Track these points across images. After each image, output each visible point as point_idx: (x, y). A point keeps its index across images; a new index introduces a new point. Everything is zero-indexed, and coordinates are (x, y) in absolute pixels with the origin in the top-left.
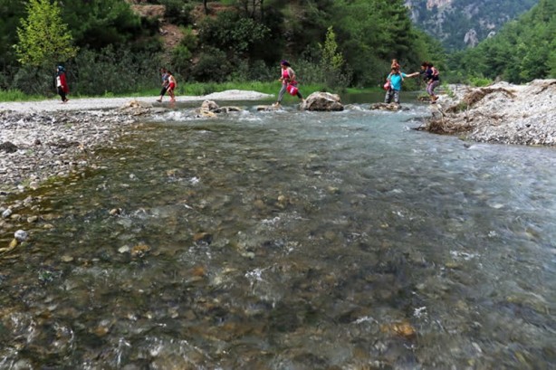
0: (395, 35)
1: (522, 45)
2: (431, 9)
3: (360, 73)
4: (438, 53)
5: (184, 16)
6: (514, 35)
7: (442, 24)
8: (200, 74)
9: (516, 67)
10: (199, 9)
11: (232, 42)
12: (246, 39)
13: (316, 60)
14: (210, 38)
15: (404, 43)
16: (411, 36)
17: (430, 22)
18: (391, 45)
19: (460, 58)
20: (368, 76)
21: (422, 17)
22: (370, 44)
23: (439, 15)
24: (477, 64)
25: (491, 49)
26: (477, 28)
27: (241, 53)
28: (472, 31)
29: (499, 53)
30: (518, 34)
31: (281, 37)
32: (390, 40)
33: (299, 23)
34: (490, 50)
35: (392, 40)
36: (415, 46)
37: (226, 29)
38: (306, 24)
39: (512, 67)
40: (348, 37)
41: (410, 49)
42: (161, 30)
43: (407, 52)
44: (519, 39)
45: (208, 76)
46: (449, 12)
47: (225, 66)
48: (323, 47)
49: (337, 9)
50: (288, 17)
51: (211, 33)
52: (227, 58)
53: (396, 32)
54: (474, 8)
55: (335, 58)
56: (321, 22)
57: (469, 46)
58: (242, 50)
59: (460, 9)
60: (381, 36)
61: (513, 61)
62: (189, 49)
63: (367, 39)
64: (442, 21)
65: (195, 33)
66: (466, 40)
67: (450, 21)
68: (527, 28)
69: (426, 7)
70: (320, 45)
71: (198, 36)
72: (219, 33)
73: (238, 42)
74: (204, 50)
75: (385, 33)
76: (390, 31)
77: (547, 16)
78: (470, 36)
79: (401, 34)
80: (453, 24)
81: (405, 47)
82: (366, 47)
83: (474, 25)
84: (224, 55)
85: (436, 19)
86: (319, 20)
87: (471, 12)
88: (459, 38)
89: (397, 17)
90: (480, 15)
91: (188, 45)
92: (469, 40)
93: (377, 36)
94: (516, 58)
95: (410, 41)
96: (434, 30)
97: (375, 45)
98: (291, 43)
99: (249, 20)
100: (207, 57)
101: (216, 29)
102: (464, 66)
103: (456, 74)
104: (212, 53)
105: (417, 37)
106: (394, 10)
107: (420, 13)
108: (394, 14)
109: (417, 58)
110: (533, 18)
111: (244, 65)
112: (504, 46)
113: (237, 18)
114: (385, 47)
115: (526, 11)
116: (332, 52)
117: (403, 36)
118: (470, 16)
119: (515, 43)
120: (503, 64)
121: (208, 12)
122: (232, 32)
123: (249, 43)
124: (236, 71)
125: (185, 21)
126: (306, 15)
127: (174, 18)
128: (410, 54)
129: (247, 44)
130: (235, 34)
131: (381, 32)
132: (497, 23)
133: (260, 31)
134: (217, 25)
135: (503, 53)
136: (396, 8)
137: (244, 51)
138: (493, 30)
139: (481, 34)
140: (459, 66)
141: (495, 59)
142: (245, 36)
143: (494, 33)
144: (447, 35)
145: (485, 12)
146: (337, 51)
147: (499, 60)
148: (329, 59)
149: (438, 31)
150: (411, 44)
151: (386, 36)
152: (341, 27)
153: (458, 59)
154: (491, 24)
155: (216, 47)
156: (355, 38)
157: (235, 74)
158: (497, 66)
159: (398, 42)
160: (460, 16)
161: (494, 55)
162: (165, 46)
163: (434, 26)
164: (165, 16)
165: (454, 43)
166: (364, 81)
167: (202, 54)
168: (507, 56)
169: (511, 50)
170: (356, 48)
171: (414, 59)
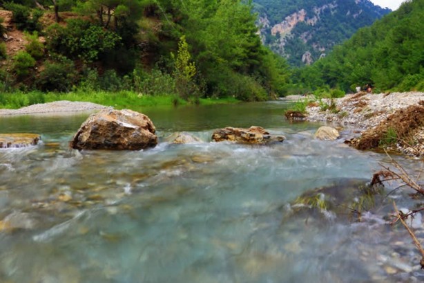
0: (248, 51)
1: (348, 64)
2: (275, 35)
3: (215, 84)
4: (284, 69)
5: (32, 22)
6: (342, 56)
7: (285, 47)
8: (44, 82)
9: (345, 81)
10: (49, 17)
11: (82, 50)
12: (96, 48)
13: (170, 71)
14: (59, 46)
15: (255, 58)
16: (262, 52)
17: (274, 45)
18: (244, 59)
19: (300, 74)
20: (222, 87)
21: (268, 41)
22: (224, 57)
23: (282, 40)
24: (314, 79)
25: (325, 66)
26: (312, 50)
27: (91, 61)
28: (308, 52)
29: (331, 70)
30: (344, 55)
31: (136, 48)
32: (243, 55)
33: (156, 35)
34: (324, 68)
35: (245, 55)
36: (265, 61)
37: (75, 36)
38: (163, 37)
39: (342, 81)
40: (203, 48)
41: (261, 64)
42: (6, 36)
43: (258, 66)
44: (346, 59)
45: (54, 86)
46: (289, 37)
47: (72, 75)
48: (176, 57)
49: (192, 22)
50: (144, 29)
51: (60, 40)
52: (76, 67)
53: (248, 48)
54: (308, 35)
55: (187, 67)
56: (177, 34)
57: (306, 64)
58: (92, 59)
59: (298, 36)
60: (235, 51)
61: (343, 77)
62: (33, 56)
63: (221, 51)
64: (284, 44)
65: (42, 39)
66: (304, 59)
67: (290, 44)
68: (350, 51)
69: (271, 33)
70: (173, 55)
71: (45, 44)
72: (67, 41)
73: (87, 50)
74: (51, 59)
75: (238, 48)
76: (243, 46)
77: (364, 43)
78: (306, 57)
79: (253, 49)
80: (293, 47)
81: (257, 62)
82: (221, 60)
83: (310, 48)
84: (72, 64)
85: (279, 42)
86: (175, 32)
87: (306, 38)
88: (297, 58)
89: (249, 34)
90: (314, 41)
91: (33, 52)
92: (306, 60)
93: (231, 51)
94: (345, 74)
95: (260, 56)
96: (278, 52)
97: (229, 58)
98: (147, 54)
99: (100, 28)
100: (53, 65)
101: (65, 37)
102: (303, 80)
103: (298, 86)
104: (59, 61)
105: (267, 53)
106: (246, 29)
107: (267, 38)
108: (246, 32)
109: (267, 71)
110: (354, 43)
111: (93, 74)
112: (334, 65)
113: (87, 27)
114: (238, 61)
115: (347, 39)
116: (185, 62)
117: (254, 52)
118: (305, 41)
119: (343, 62)
120: (335, 79)
121: (59, 20)
122: (81, 39)
123: (100, 51)
124: (84, 81)
125: (32, 27)
126: (163, 27)
127: (20, 25)
128: (261, 68)
129: (96, 53)
130: (84, 42)
131: (235, 47)
132: (326, 47)
133: (111, 39)
134: (66, 33)
135: (334, 70)
136: (248, 26)
137: (94, 59)
138: (324, 52)
139: (315, 55)
140: (300, 80)
141: (329, 74)
142: (95, 44)
143: (324, 55)
144: (288, 56)
145: (317, 38)
146: (190, 61)
147: (331, 75)
148: (181, 69)
149: (281, 52)
150: (262, 59)
151: (239, 51)
152: (196, 39)
153: (298, 74)
154: (322, 47)
155: (64, 55)
156: (210, 49)
157: (83, 83)
158: (330, 80)
159: (251, 57)
160: (298, 41)
161: (328, 71)
162: (8, 52)
163: (278, 48)
164: (11, 22)
165: (294, 62)
166: (219, 92)
167: (47, 61)
168: (338, 72)
169: (340, 68)
170: (211, 60)
171: (265, 72)
